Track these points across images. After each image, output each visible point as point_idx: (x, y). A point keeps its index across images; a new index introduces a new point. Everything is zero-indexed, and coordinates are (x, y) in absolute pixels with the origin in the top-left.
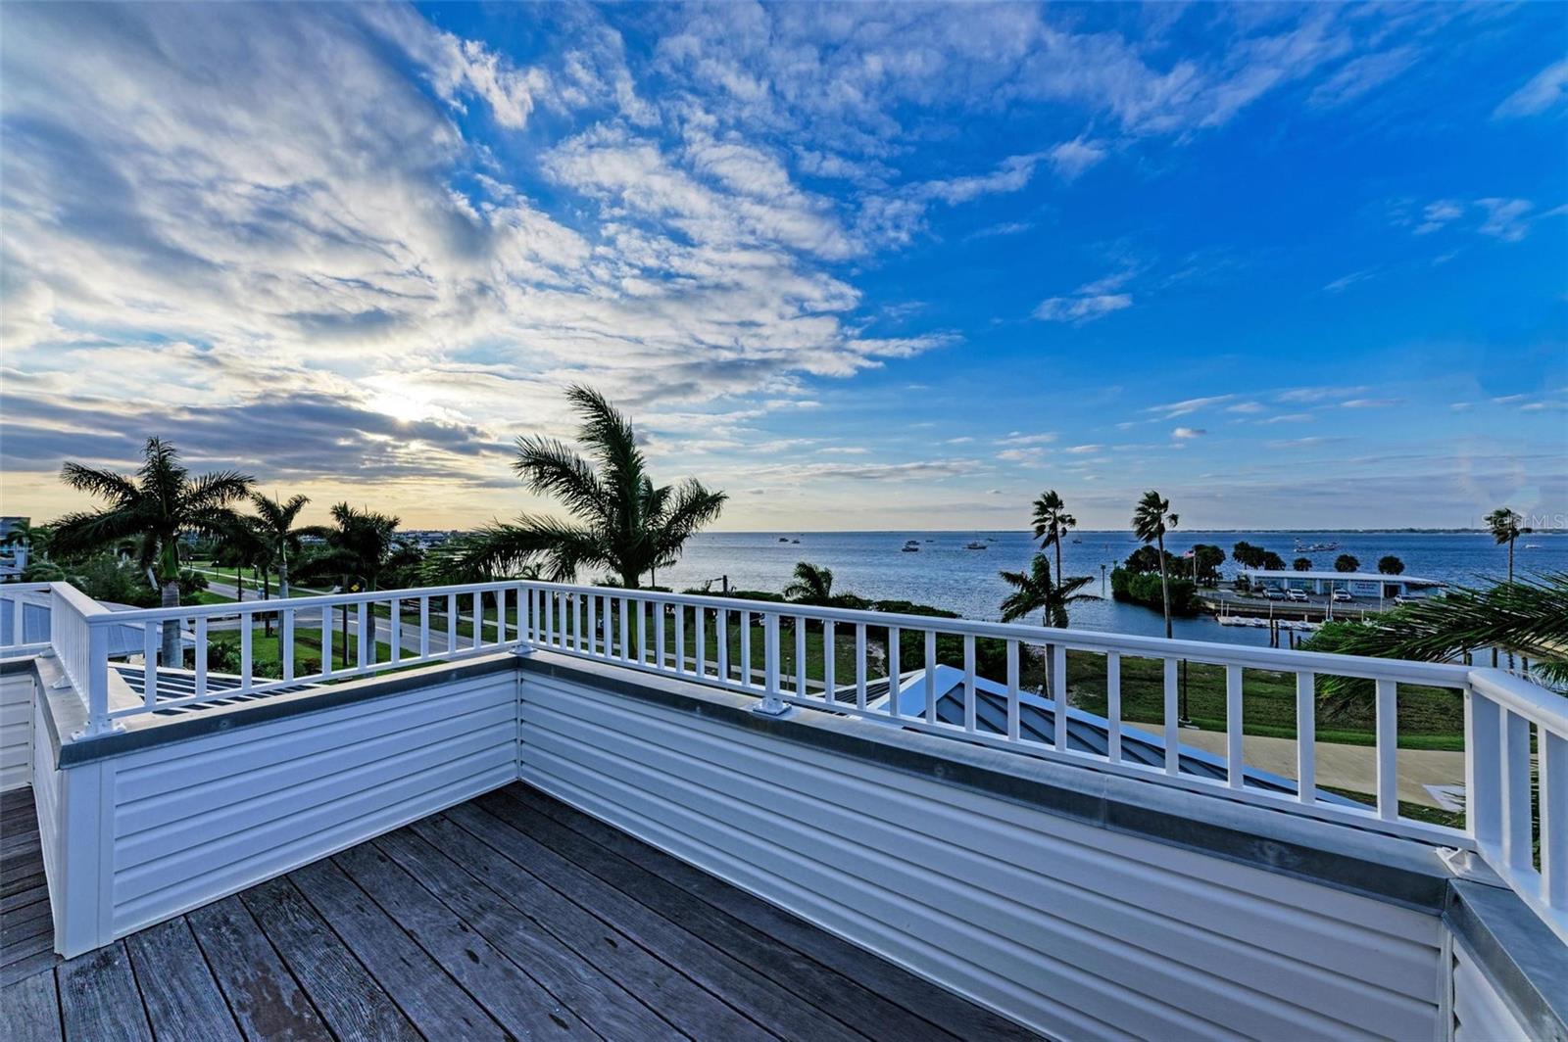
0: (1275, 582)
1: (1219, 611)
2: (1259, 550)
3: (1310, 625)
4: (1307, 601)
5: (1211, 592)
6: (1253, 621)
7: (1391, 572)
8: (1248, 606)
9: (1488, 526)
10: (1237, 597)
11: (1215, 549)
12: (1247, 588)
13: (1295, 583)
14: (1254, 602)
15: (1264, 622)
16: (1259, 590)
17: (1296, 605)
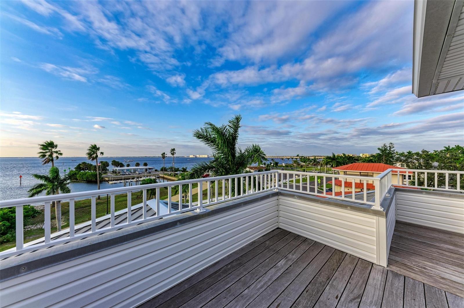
0: (123, 170)
1: (109, 180)
2: (118, 162)
3: (132, 180)
4: (130, 174)
5: (106, 175)
6: (119, 181)
7: (146, 166)
8: (117, 178)
9: (161, 156)
10: (113, 176)
11: (107, 162)
12: (116, 173)
13: (128, 170)
14: (118, 176)
15: (121, 181)
16: (119, 173)
17: (128, 176)
